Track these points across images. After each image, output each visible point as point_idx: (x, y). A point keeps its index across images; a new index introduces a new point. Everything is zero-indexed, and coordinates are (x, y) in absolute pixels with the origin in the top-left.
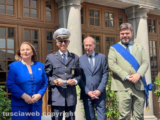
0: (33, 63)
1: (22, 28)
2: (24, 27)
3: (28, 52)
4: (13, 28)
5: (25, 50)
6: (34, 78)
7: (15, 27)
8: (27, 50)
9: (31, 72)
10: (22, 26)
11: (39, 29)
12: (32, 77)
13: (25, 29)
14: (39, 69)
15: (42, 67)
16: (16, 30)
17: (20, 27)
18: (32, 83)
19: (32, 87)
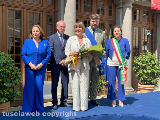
0: (40, 40)
1: (27, 12)
2: (28, 11)
3: (38, 33)
4: (20, 11)
5: (36, 31)
6: (39, 51)
7: (21, 11)
8: (37, 31)
9: (37, 47)
10: (27, 10)
11: (41, 13)
12: (38, 50)
13: (29, 12)
14: (44, 45)
15: (47, 43)
16: (23, 13)
17: (25, 10)
18: (37, 54)
19: (37, 57)
